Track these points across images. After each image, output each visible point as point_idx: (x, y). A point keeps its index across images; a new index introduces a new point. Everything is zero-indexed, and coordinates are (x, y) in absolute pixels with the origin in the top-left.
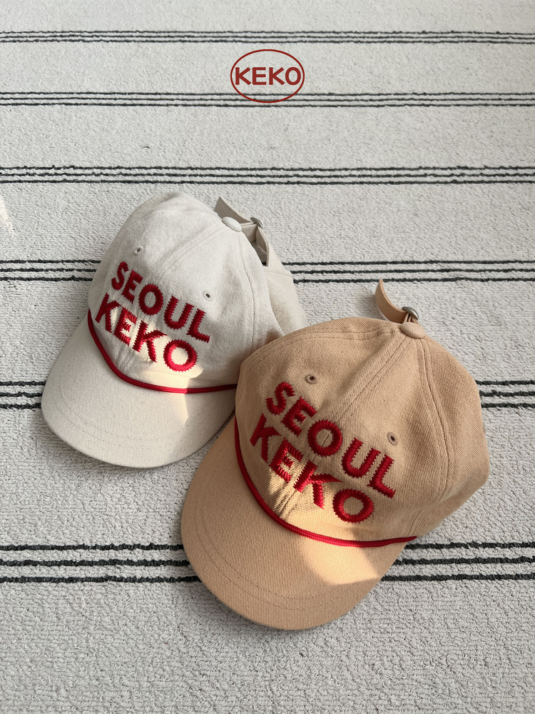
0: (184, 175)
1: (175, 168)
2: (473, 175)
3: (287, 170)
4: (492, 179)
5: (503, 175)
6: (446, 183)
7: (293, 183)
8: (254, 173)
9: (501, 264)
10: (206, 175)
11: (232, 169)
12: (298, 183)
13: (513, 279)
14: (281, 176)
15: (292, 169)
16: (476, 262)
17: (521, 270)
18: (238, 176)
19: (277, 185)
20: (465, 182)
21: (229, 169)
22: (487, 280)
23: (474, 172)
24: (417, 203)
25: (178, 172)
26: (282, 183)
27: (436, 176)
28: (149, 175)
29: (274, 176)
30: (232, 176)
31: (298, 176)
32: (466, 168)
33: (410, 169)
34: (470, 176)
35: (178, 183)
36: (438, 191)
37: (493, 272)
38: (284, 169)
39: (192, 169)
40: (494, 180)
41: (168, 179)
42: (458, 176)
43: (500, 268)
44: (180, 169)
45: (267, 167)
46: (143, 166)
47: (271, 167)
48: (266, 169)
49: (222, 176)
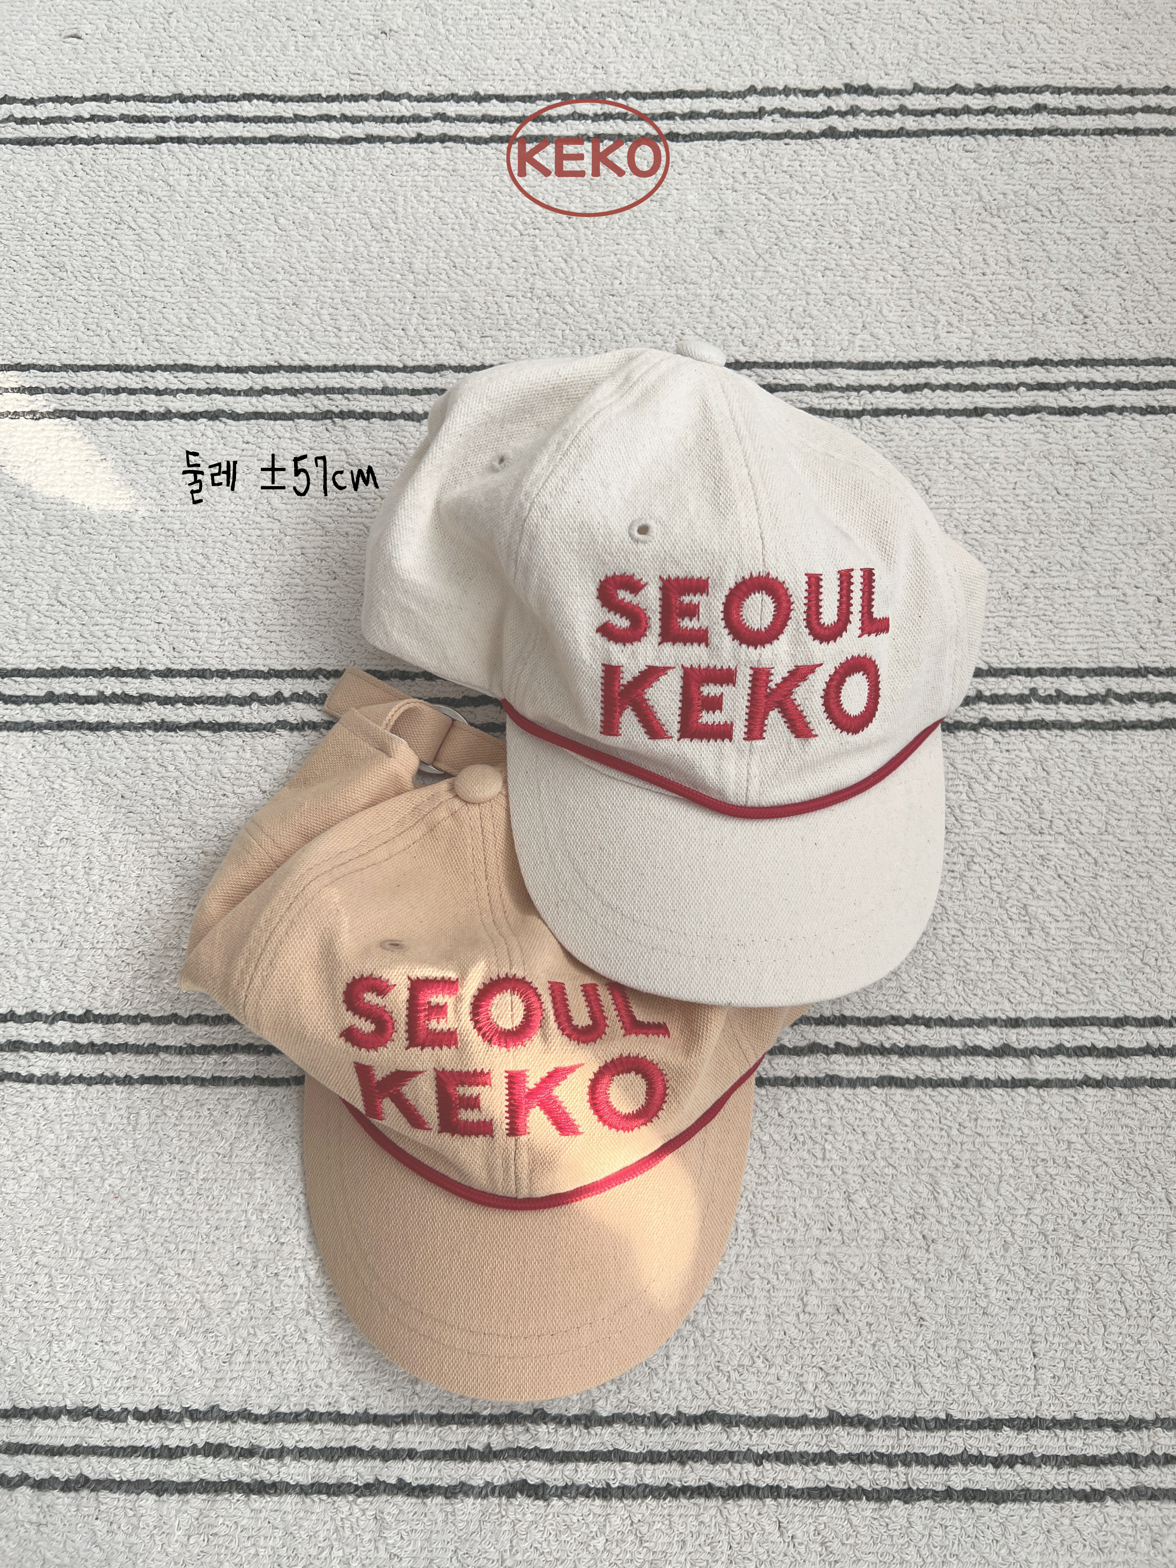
0: (163, 120)
1: (140, 98)
2: (881, 112)
3: (419, 99)
4: (927, 123)
5: (954, 113)
6: (809, 135)
7: (430, 140)
8: (335, 109)
9: (900, 371)
10: (218, 118)
11: (282, 99)
12: (443, 139)
13: (922, 412)
14: (400, 120)
15: (431, 98)
16: (842, 365)
17: (946, 387)
18: (297, 118)
19: (389, 144)
20: (856, 133)
21: (274, 99)
22: (859, 414)
23: (887, 102)
24: (729, 197)
25: (150, 109)
26: (403, 140)
27: (786, 114)
28: (78, 119)
29: (383, 120)
30: (280, 119)
31: (443, 117)
32: (867, 90)
33: (724, 95)
34: (871, 114)
35: (149, 142)
36: (786, 162)
37: (878, 393)
38: (409, 97)
39: (183, 99)
40: (931, 127)
41: (123, 130)
42: (842, 114)
43: (898, 382)
44: (155, 99)
45: (369, 90)
46: (63, 93)
47: (378, 90)
48: (364, 98)
49: (256, 120)
